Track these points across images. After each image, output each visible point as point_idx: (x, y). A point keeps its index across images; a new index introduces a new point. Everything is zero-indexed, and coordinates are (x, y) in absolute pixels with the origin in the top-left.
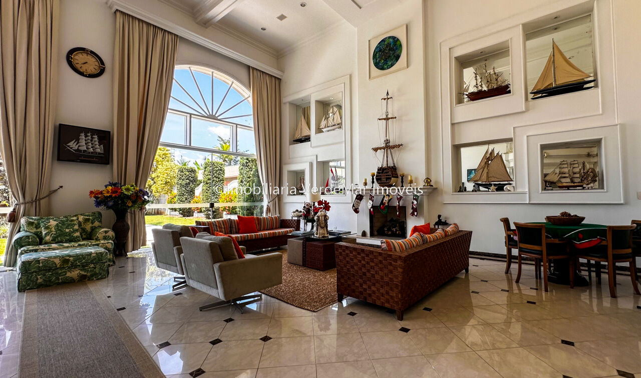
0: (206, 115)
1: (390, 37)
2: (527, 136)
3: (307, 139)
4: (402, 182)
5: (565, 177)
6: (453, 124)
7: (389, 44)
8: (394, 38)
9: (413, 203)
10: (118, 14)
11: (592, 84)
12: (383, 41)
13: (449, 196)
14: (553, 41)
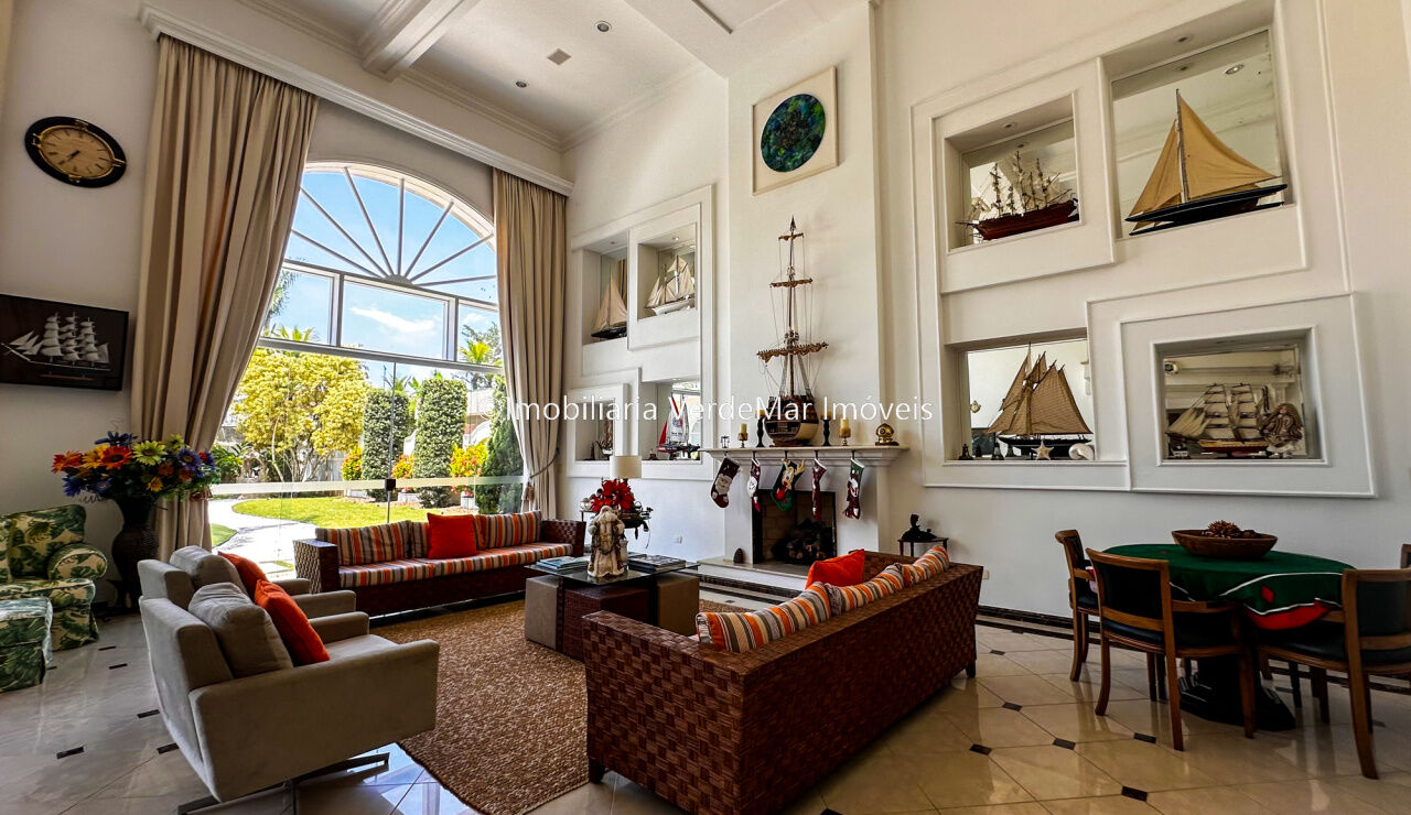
0: (383, 277)
1: (798, 97)
2: (1122, 324)
3: (620, 331)
4: (827, 434)
5: (1219, 426)
6: (943, 296)
7: (797, 112)
8: (807, 98)
9: (850, 484)
10: (165, 44)
11: (1278, 197)
12: (784, 105)
13: (937, 467)
14: (1178, 96)
